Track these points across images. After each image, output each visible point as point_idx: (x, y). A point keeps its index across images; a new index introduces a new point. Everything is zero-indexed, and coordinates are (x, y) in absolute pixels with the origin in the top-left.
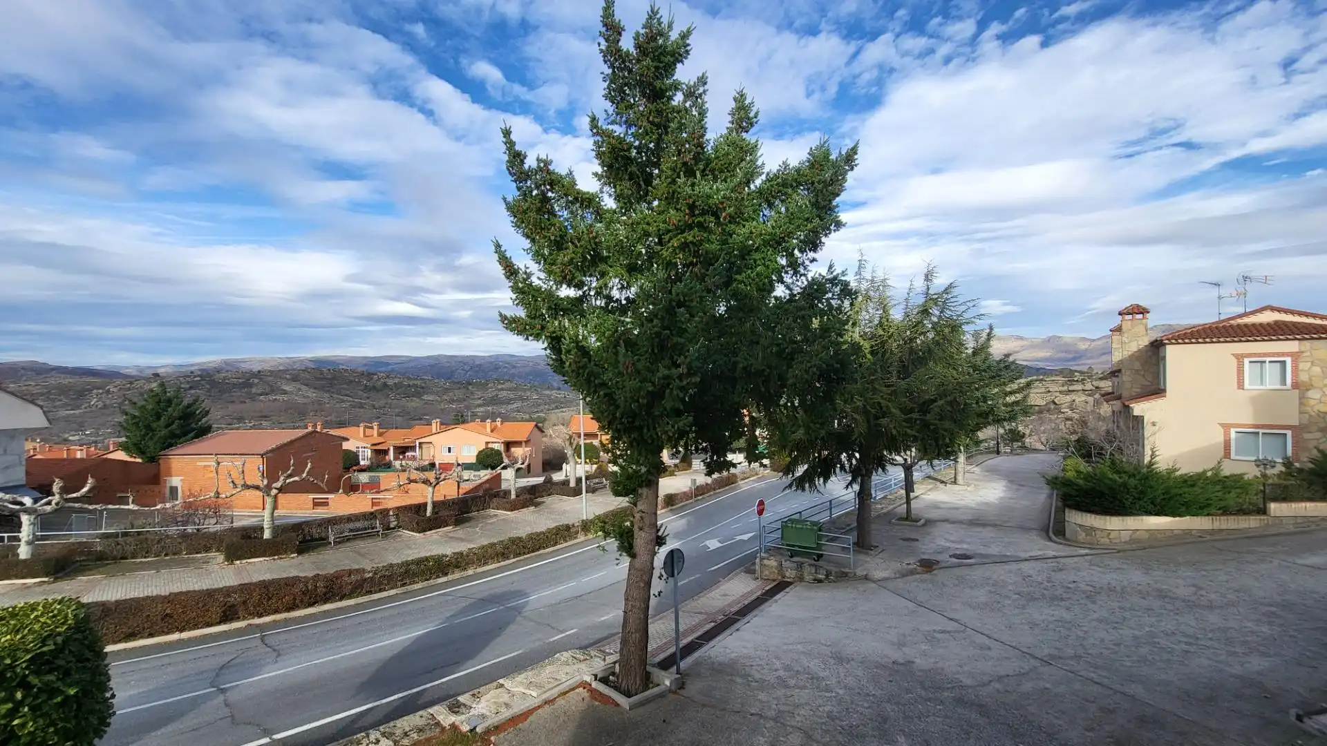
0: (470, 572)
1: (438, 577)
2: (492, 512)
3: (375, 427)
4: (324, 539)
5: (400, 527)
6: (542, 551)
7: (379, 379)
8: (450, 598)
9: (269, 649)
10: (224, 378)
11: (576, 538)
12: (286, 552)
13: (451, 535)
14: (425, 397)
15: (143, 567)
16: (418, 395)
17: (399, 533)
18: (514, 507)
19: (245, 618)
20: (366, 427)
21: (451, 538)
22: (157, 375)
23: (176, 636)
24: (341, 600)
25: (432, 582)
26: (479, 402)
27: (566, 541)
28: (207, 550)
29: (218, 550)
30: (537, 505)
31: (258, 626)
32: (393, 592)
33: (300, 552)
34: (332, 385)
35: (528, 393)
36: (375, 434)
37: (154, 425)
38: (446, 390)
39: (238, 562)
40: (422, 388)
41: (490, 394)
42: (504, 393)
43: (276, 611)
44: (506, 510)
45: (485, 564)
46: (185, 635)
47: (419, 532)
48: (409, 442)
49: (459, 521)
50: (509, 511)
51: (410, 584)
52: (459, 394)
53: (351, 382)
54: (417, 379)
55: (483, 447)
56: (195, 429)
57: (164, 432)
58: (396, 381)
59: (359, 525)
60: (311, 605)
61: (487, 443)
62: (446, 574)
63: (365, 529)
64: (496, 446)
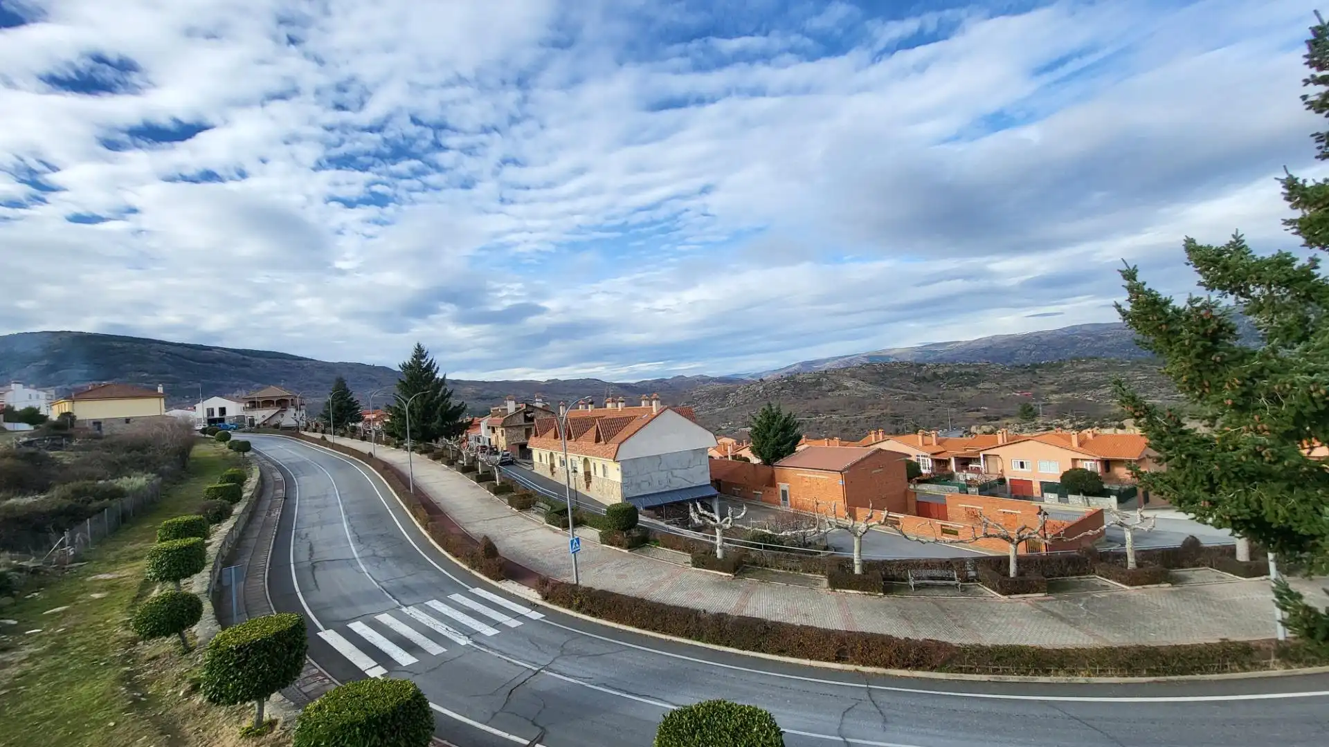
0: (1081, 679)
1: (1036, 673)
2: (1100, 580)
3: (934, 436)
4: (903, 580)
5: (979, 581)
6: (1198, 677)
7: (928, 369)
8: (1058, 713)
9: (874, 709)
10: (803, 379)
11: (1266, 667)
12: (873, 590)
13: (1045, 606)
14: (981, 386)
15: (778, 577)
16: (973, 383)
17: (980, 589)
18: (1134, 579)
19: (852, 663)
20: (925, 435)
21: (1045, 611)
22: (762, 380)
23: (807, 662)
24: (932, 669)
25: (1029, 678)
26: (1053, 387)
27: (1246, 670)
28: (815, 572)
29: (823, 574)
30: (1175, 581)
31: (863, 673)
32: (984, 678)
33: (887, 591)
34: (885, 379)
35: (1129, 373)
36: (934, 444)
37: (767, 435)
38: (1004, 377)
39: (838, 590)
40: (976, 375)
41: (1067, 377)
42: (1090, 375)
43: (876, 664)
44: (1121, 582)
45: (1103, 672)
46: (814, 663)
47: (1003, 595)
48: (972, 454)
49: (1052, 588)
50: (1126, 584)
51: (1003, 673)
52: (1024, 379)
53: (901, 375)
54: (969, 367)
55: (1068, 466)
56: (791, 438)
57: (773, 441)
58: (947, 370)
59: (936, 573)
60: (905, 667)
61: (1074, 460)
62: (1047, 672)
63: (942, 579)
64: (1088, 466)
